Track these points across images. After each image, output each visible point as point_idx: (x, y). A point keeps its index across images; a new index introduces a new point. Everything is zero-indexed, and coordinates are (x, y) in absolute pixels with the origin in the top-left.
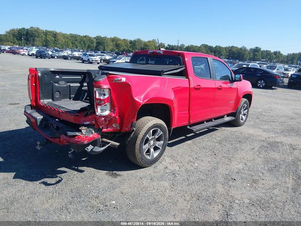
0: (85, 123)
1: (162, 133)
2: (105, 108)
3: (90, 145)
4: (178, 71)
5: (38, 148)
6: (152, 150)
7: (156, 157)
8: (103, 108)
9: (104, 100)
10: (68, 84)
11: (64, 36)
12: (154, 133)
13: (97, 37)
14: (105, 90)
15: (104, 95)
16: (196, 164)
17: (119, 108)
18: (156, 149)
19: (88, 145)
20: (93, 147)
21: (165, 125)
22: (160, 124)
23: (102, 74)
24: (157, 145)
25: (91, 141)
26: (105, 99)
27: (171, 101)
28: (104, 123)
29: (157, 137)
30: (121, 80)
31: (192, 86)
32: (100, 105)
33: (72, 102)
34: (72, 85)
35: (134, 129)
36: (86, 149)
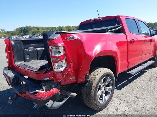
0: (45, 79)
1: (110, 80)
2: (61, 64)
3: (50, 100)
4: (118, 28)
5: (10, 102)
6: (104, 95)
7: (108, 101)
8: (60, 65)
9: (59, 57)
10: (36, 49)
11: (43, 28)
12: (105, 80)
13: (59, 27)
14: (60, 48)
15: (60, 52)
16: (141, 103)
17: (74, 63)
18: (106, 93)
19: (48, 101)
20: (53, 102)
21: (113, 73)
22: (109, 73)
23: (56, 34)
24: (107, 90)
25: (51, 96)
26: (61, 56)
27: (116, 53)
28: (62, 77)
29: (106, 84)
30: (74, 37)
31: (129, 40)
32: (57, 62)
33: (39, 61)
34: (38, 49)
35: (89, 80)
36: (46, 105)
